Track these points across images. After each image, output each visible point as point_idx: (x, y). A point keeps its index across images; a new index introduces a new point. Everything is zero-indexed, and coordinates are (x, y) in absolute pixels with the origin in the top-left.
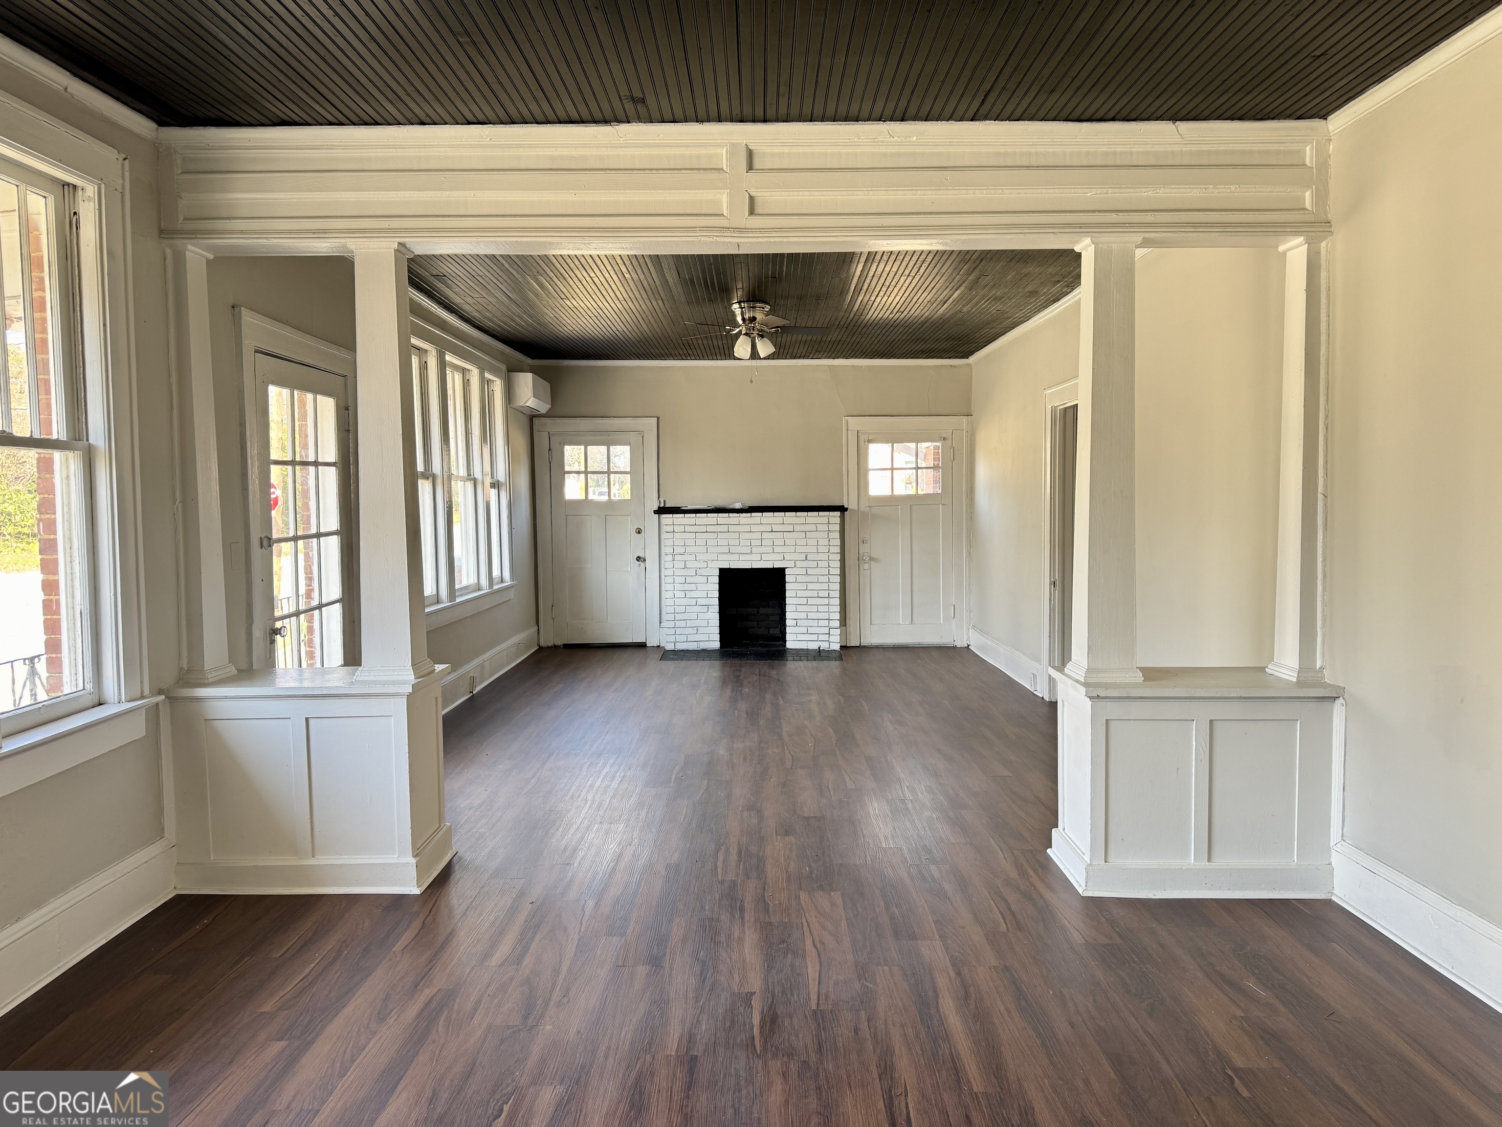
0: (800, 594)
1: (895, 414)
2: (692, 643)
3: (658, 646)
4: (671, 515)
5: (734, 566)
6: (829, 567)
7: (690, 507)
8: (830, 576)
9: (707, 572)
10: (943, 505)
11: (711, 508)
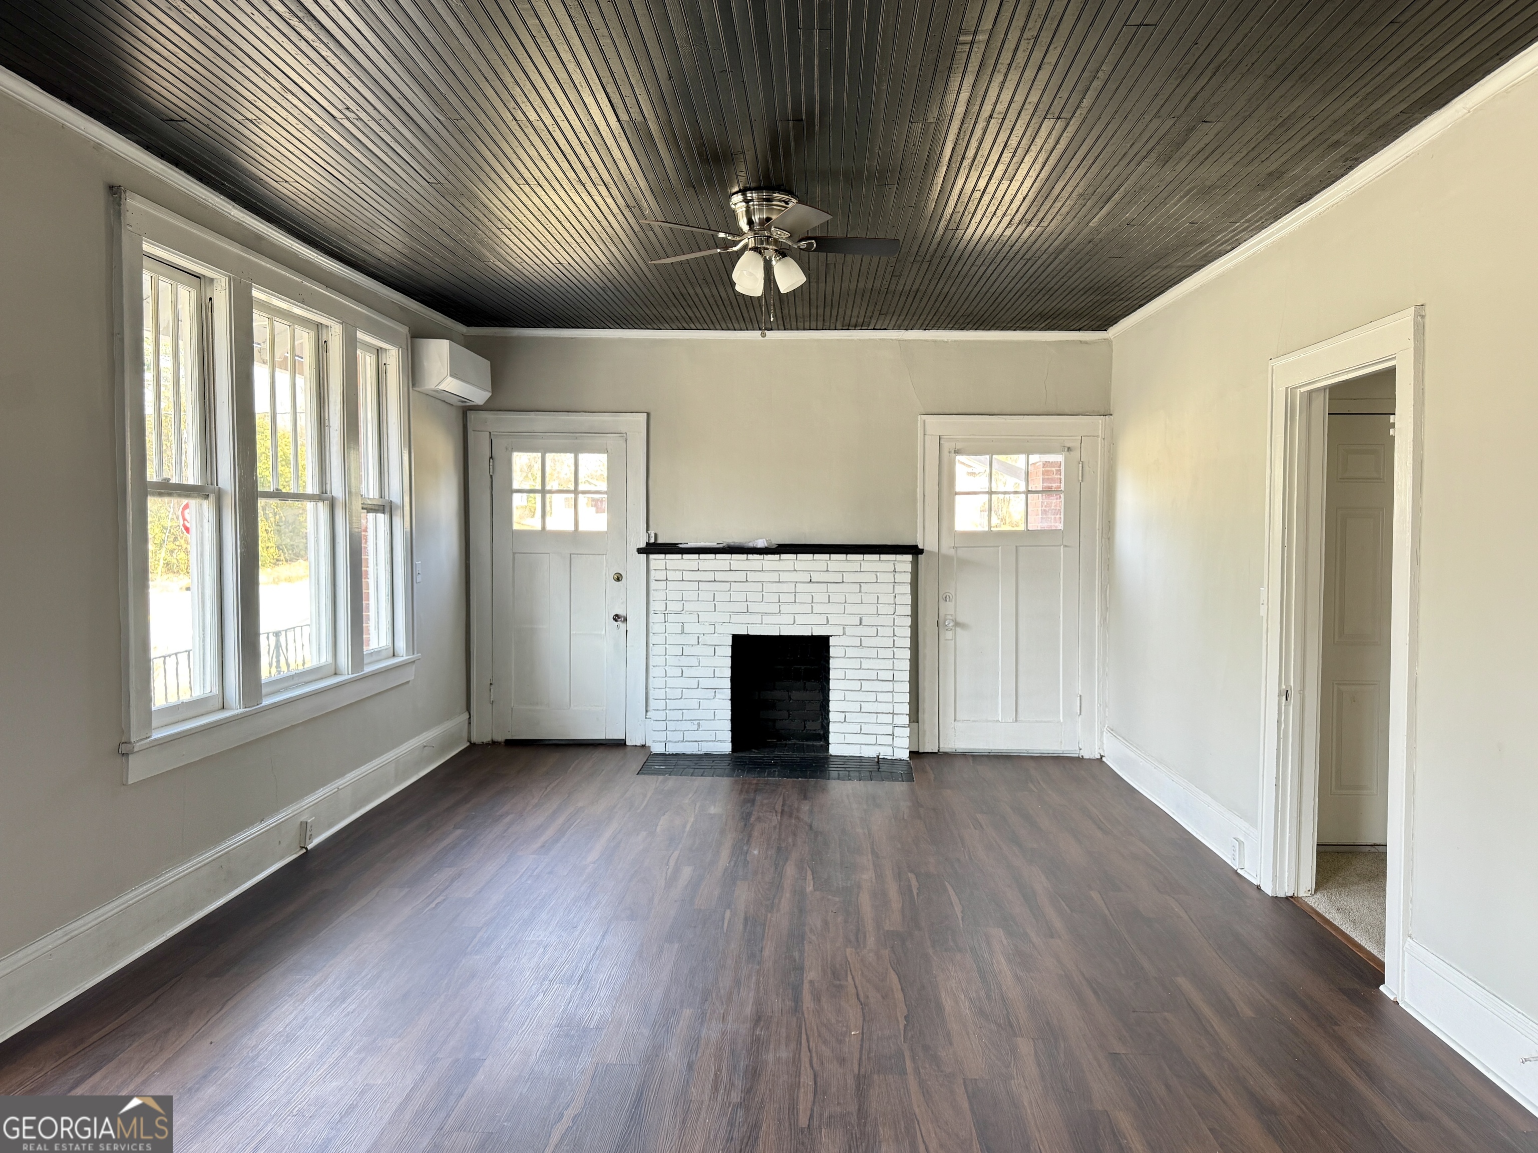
0: (850, 674)
1: (996, 412)
2: (691, 744)
3: (643, 746)
4: (662, 556)
5: (754, 631)
6: (894, 635)
7: (692, 545)
8: (895, 650)
9: (714, 639)
10: (1065, 546)
11: (721, 546)
